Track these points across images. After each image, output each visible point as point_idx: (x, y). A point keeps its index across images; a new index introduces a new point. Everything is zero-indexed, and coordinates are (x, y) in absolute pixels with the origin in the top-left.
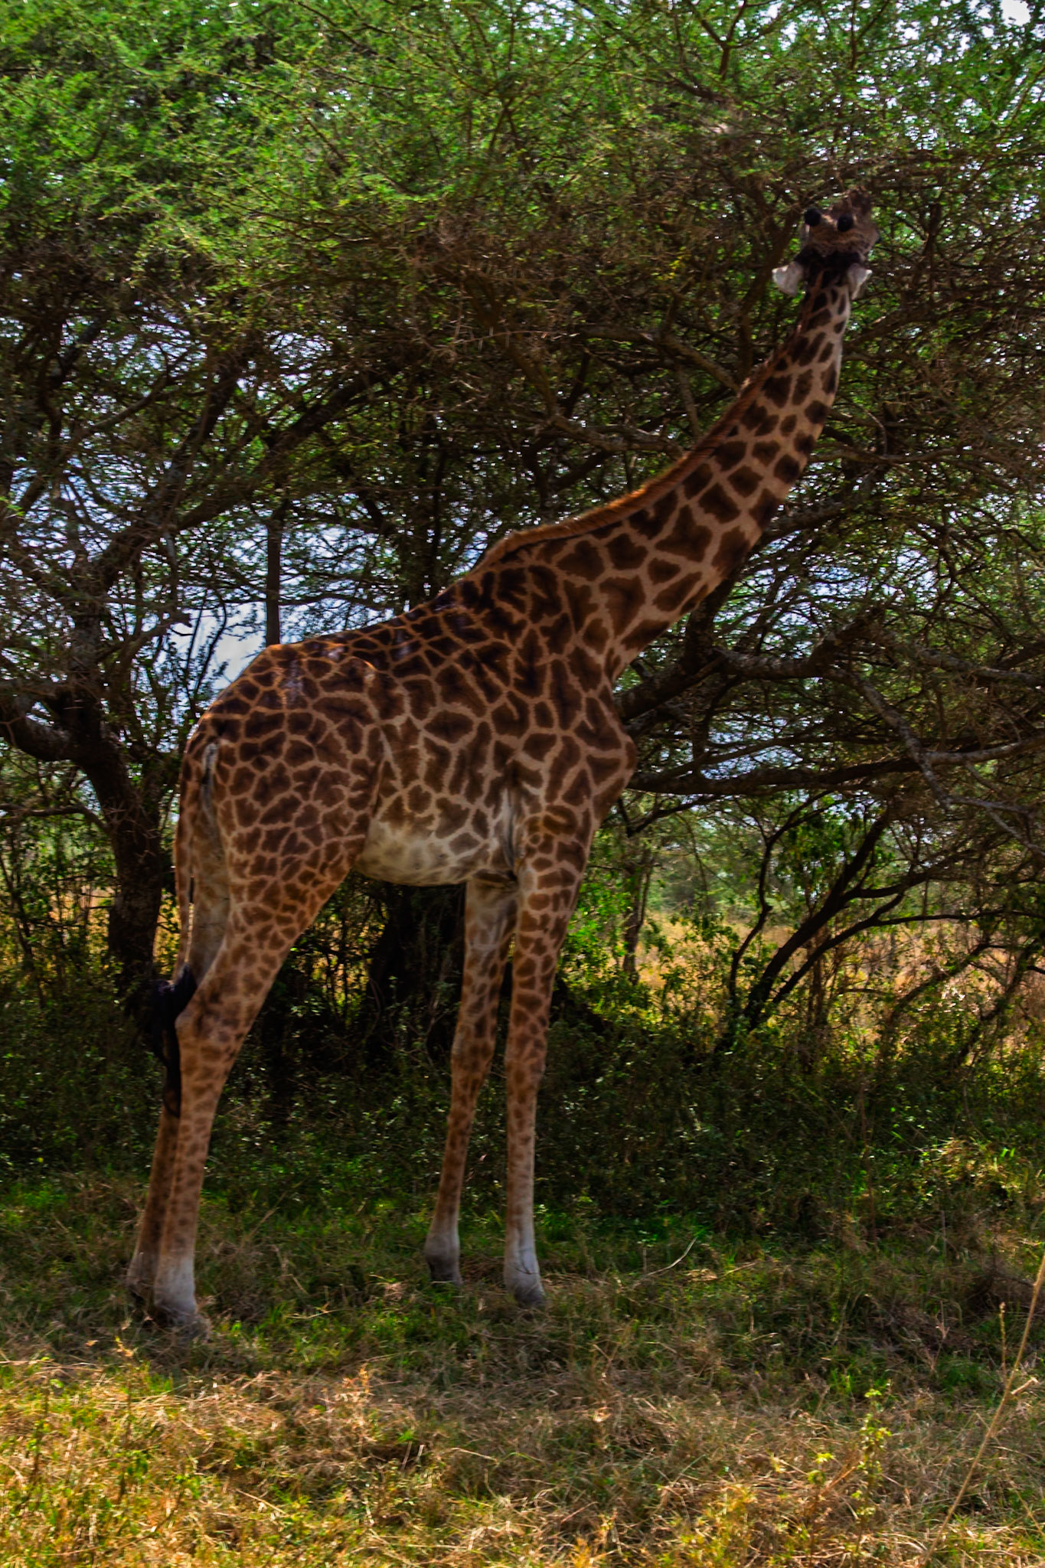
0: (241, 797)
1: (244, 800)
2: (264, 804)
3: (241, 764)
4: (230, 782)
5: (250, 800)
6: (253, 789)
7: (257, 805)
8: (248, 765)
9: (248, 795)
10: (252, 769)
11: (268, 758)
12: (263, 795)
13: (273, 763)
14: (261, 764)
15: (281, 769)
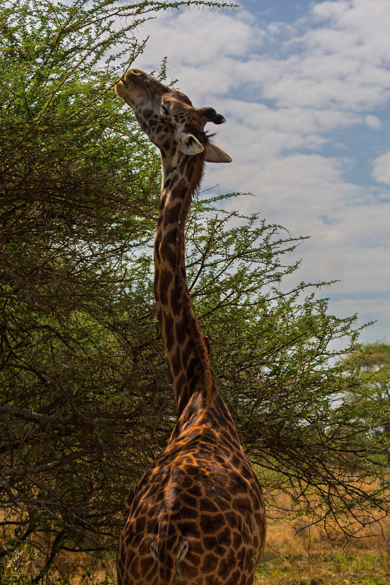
0: (210, 574)
1: (213, 576)
2: (224, 578)
3: (207, 552)
4: (201, 565)
5: (216, 576)
6: (218, 568)
7: (220, 579)
8: (212, 552)
9: (215, 573)
10: (216, 555)
11: (224, 546)
12: (223, 573)
13: (228, 548)
14: (221, 551)
15: (232, 553)
